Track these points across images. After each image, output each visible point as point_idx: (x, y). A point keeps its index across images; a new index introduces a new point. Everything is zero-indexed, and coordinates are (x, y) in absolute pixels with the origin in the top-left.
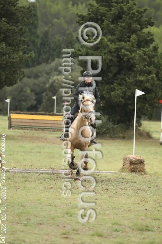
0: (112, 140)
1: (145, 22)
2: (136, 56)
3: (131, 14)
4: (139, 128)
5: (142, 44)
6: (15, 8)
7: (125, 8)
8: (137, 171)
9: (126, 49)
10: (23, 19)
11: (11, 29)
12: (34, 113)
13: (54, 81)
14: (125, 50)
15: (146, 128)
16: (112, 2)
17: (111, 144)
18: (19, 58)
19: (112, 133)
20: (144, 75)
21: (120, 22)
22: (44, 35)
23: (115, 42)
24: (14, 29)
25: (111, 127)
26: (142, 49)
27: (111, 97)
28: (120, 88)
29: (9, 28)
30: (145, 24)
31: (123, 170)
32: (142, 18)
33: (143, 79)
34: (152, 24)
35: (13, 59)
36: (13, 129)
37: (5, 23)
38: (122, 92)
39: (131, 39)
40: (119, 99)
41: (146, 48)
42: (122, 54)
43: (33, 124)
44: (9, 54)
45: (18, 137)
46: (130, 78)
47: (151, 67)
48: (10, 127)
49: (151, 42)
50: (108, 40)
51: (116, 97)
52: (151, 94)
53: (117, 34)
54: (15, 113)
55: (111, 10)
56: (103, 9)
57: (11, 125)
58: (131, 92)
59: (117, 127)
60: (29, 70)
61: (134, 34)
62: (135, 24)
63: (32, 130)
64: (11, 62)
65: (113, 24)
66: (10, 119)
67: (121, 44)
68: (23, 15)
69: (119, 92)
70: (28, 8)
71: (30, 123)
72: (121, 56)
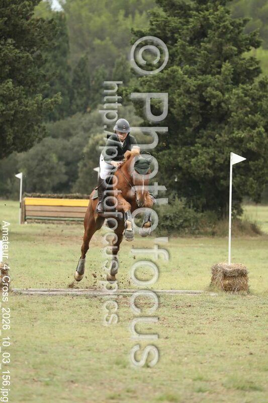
0: (193, 238)
1: (246, 41)
2: (231, 98)
3: (221, 28)
4: (238, 217)
5: (242, 77)
6: (29, 21)
7: (211, 19)
8: (235, 289)
9: (214, 86)
10: (42, 40)
11: (23, 57)
12: (64, 195)
13: (97, 143)
14: (213, 88)
15: (250, 218)
16: (190, 9)
17: (192, 245)
18: (36, 105)
19: (193, 227)
20: (245, 129)
21: (203, 42)
22: (79, 65)
23: (196, 75)
24: (28, 56)
25: (192, 216)
26: (240, 85)
27: (191, 166)
28: (206, 152)
29: (18, 55)
30: (246, 44)
31: (211, 288)
32: (241, 34)
33: (243, 136)
34: (257, 45)
35: (26, 107)
36: (28, 223)
37: (11, 47)
38: (209, 157)
39: (223, 70)
40: (205, 169)
41: (248, 85)
42: (208, 94)
43: (62, 215)
44: (19, 98)
45: (37, 235)
46: (223, 134)
47: (256, 115)
48: (24, 219)
49: (256, 74)
50: (183, 72)
51: (199, 167)
52: (258, 160)
53: (200, 62)
54: (31, 197)
55: (188, 22)
56: (175, 22)
57: (25, 216)
58: (225, 158)
59: (202, 216)
60: (55, 124)
61: (227, 61)
62: (228, 44)
63: (61, 224)
64: (22, 111)
65: (193, 46)
66: (23, 206)
67: (206, 79)
68: (42, 33)
69: (203, 159)
70: (50, 22)
71: (56, 211)
72: (206, 98)
